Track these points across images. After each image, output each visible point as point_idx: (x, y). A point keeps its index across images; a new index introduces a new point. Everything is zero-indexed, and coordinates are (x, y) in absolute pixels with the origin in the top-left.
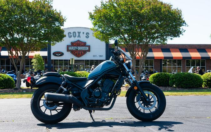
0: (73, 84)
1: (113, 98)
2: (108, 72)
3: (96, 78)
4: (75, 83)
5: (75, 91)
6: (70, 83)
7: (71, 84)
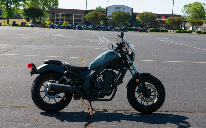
0: (74, 73)
1: (114, 90)
2: (111, 63)
3: (98, 69)
4: (77, 73)
5: (76, 81)
6: (72, 72)
7: (73, 74)
